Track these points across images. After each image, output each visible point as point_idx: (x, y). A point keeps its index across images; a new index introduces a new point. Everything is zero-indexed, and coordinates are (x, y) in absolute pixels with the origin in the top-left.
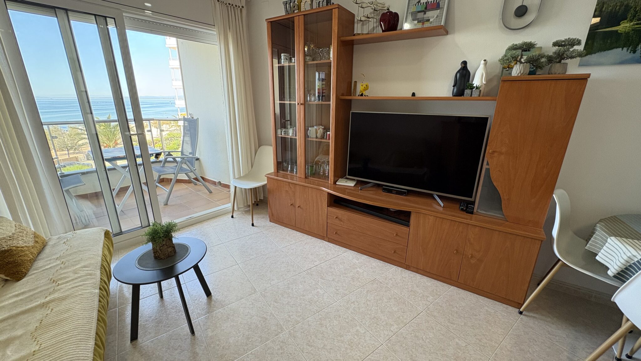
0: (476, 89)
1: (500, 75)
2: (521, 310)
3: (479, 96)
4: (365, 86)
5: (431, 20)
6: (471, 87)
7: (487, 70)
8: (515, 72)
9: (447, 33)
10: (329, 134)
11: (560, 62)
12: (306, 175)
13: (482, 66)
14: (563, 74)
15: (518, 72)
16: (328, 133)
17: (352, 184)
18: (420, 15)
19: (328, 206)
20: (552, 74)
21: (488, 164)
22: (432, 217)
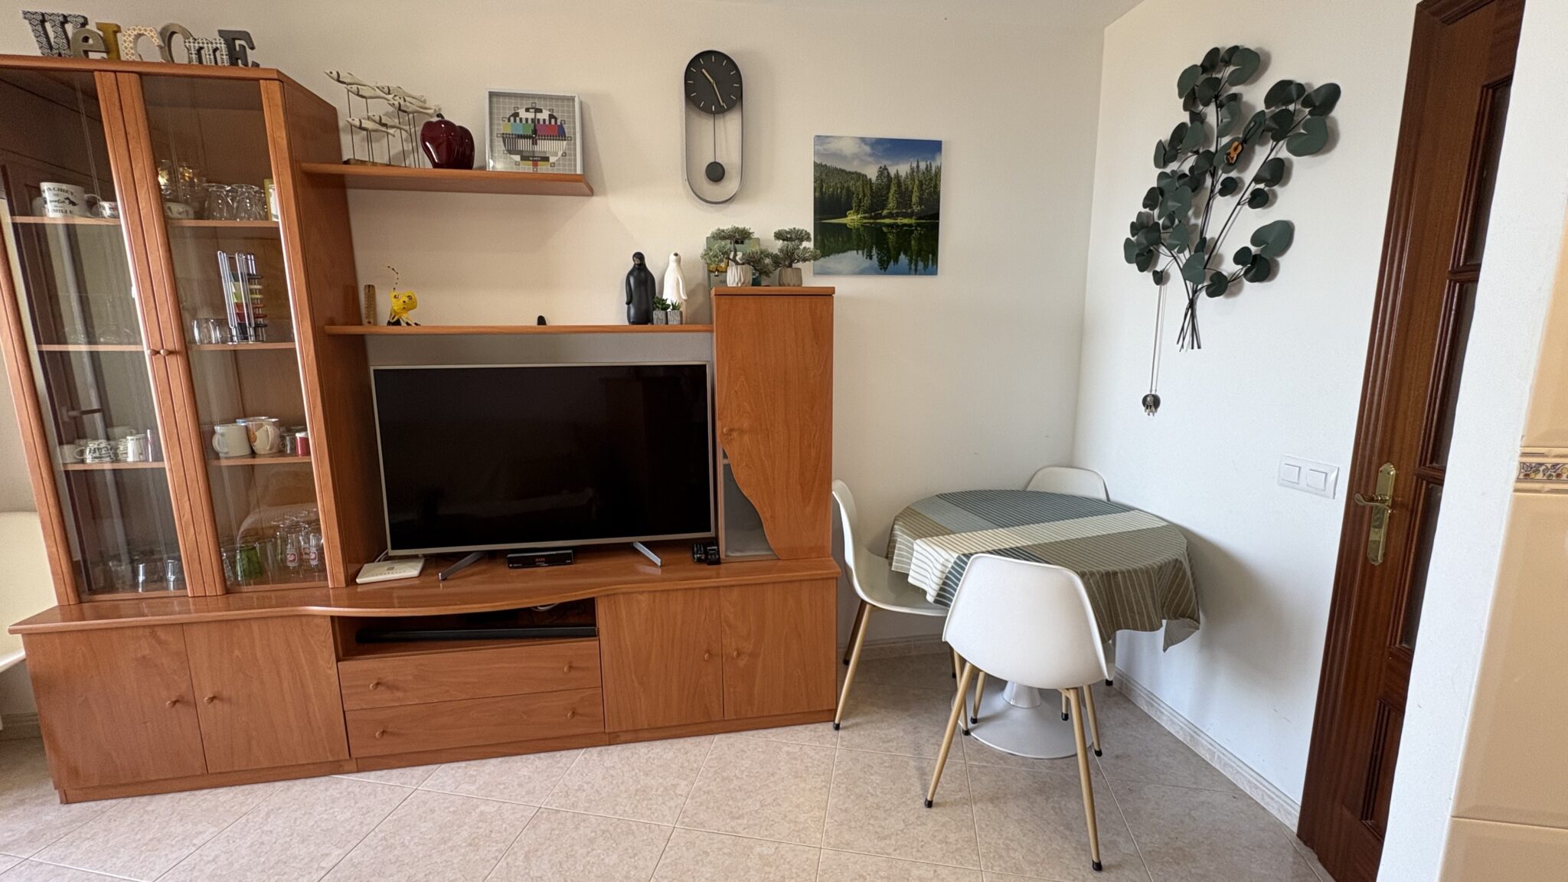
0: (673, 309)
1: (706, 283)
2: (837, 721)
3: (682, 324)
4: (406, 299)
5: (552, 159)
6: (664, 306)
7: (682, 272)
8: (732, 281)
9: (591, 193)
10: (305, 441)
11: (790, 266)
12: (228, 583)
13: (673, 265)
14: (798, 286)
15: (736, 280)
16: (298, 435)
17: (410, 571)
18: (524, 145)
19: (338, 660)
20: (784, 285)
21: (725, 456)
22: (646, 595)
